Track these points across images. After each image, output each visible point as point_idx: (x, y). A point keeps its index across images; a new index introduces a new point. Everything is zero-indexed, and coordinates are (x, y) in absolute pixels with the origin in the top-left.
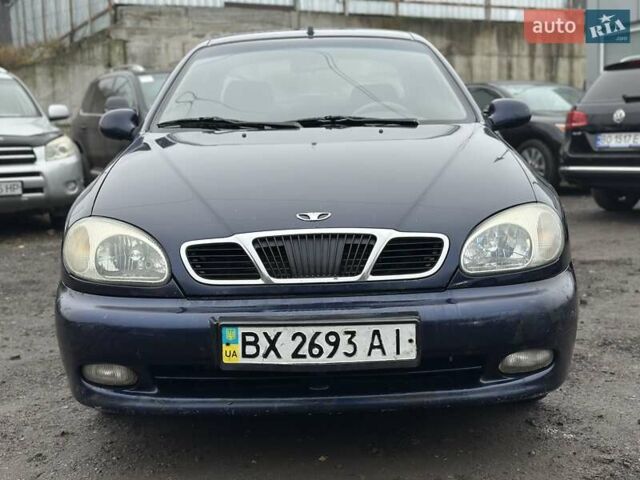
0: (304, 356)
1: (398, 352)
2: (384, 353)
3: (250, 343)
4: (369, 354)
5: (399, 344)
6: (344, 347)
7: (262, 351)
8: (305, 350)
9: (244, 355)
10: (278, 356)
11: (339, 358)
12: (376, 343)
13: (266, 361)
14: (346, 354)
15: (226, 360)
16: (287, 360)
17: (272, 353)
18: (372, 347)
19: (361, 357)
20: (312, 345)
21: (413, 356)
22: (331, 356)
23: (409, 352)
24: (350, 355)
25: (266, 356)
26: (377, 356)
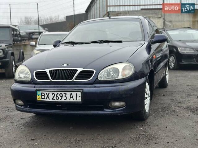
0: (55, 99)
1: (77, 99)
2: (73, 99)
3: (43, 95)
4: (70, 100)
5: (77, 97)
6: (64, 97)
7: (46, 98)
8: (55, 98)
9: (42, 98)
10: (49, 99)
11: (63, 100)
12: (71, 97)
13: (47, 100)
14: (64, 99)
15: (38, 99)
16: (51, 100)
17: (48, 98)
18: (70, 98)
19: (68, 100)
20: (57, 97)
21: (80, 101)
22: (61, 99)
23: (79, 100)
24: (65, 100)
25: (46, 99)
26: (72, 100)
